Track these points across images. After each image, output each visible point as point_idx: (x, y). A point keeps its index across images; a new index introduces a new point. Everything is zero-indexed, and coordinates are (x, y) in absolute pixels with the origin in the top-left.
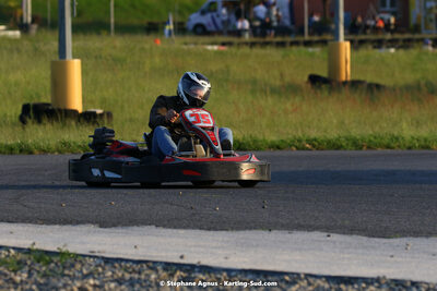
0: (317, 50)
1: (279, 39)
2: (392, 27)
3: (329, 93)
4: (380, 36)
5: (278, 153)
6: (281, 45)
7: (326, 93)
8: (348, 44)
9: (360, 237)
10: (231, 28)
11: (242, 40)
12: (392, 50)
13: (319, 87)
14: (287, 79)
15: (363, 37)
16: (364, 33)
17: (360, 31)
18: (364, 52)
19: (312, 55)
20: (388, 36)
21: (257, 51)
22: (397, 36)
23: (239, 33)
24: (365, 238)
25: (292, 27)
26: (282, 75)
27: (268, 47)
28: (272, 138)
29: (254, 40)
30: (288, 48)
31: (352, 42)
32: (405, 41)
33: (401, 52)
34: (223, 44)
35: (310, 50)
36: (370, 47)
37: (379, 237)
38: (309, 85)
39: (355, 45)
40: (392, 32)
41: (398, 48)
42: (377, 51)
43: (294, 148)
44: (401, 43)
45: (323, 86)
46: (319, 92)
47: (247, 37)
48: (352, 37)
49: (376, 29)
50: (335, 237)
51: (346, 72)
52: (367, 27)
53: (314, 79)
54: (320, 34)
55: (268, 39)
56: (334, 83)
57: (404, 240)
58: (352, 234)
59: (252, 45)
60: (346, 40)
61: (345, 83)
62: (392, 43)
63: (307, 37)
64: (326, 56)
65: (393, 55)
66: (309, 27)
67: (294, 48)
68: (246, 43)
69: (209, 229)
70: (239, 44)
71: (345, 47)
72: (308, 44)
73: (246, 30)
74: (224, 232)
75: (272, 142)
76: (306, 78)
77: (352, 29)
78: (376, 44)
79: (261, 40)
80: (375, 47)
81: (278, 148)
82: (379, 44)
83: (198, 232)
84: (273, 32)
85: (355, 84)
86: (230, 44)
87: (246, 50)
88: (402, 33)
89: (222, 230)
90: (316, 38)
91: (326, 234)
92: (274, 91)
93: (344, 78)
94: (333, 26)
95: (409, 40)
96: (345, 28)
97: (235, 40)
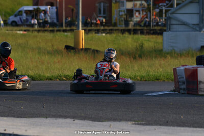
0: (69, 34)
1: (51, 29)
2: (104, 24)
3: (75, 54)
4: (98, 28)
5: (50, 82)
6: (52, 31)
7: (73, 54)
8: (83, 31)
9: (88, 121)
10: (28, 23)
11: (34, 29)
12: (104, 34)
13: (70, 51)
14: (55, 47)
15: (90, 28)
16: (91, 26)
17: (89, 26)
18: (91, 35)
19: (67, 36)
20: (102, 28)
21: (41, 34)
22: (106, 28)
23: (33, 25)
24: (91, 122)
25: (58, 23)
26: (52, 45)
27: (46, 32)
28: (48, 75)
29: (39, 29)
30: (55, 33)
31: (85, 30)
32: (109, 30)
33: (108, 35)
34: (25, 31)
35: (66, 34)
36: (94, 33)
37: (98, 121)
38: (66, 50)
39: (87, 32)
40: (104, 26)
41: (107, 33)
42: (97, 34)
43: (58, 80)
44: (108, 31)
45: (72, 51)
46: (69, 53)
47: (36, 27)
48: (85, 28)
49: (96, 25)
50: (77, 121)
51: (82, 44)
52: (92, 23)
53: (67, 47)
54: (70, 26)
55: (46, 29)
56: (77, 50)
57: (109, 123)
58: (85, 120)
59: (39, 31)
60: (82, 29)
61: (82, 49)
62: (104, 31)
63: (64, 28)
64: (73, 37)
65: (104, 37)
66: (65, 23)
67: (58, 33)
68: (36, 30)
69: (18, 117)
70: (32, 31)
71: (82, 32)
72: (65, 31)
73: (36, 24)
74: (25, 119)
75: (48, 76)
76: (64, 47)
77: (85, 24)
78: (96, 32)
79: (43, 29)
80: (96, 33)
81: (51, 79)
82: (98, 31)
83: (13, 118)
84: (48, 25)
85: (86, 50)
86: (28, 31)
87: (36, 33)
88: (109, 26)
89: (24, 117)
90: (68, 28)
91: (73, 120)
92: (49, 53)
93: (81, 47)
94: (76, 23)
95: (111, 30)
96: (82, 24)
97: (31, 29)
